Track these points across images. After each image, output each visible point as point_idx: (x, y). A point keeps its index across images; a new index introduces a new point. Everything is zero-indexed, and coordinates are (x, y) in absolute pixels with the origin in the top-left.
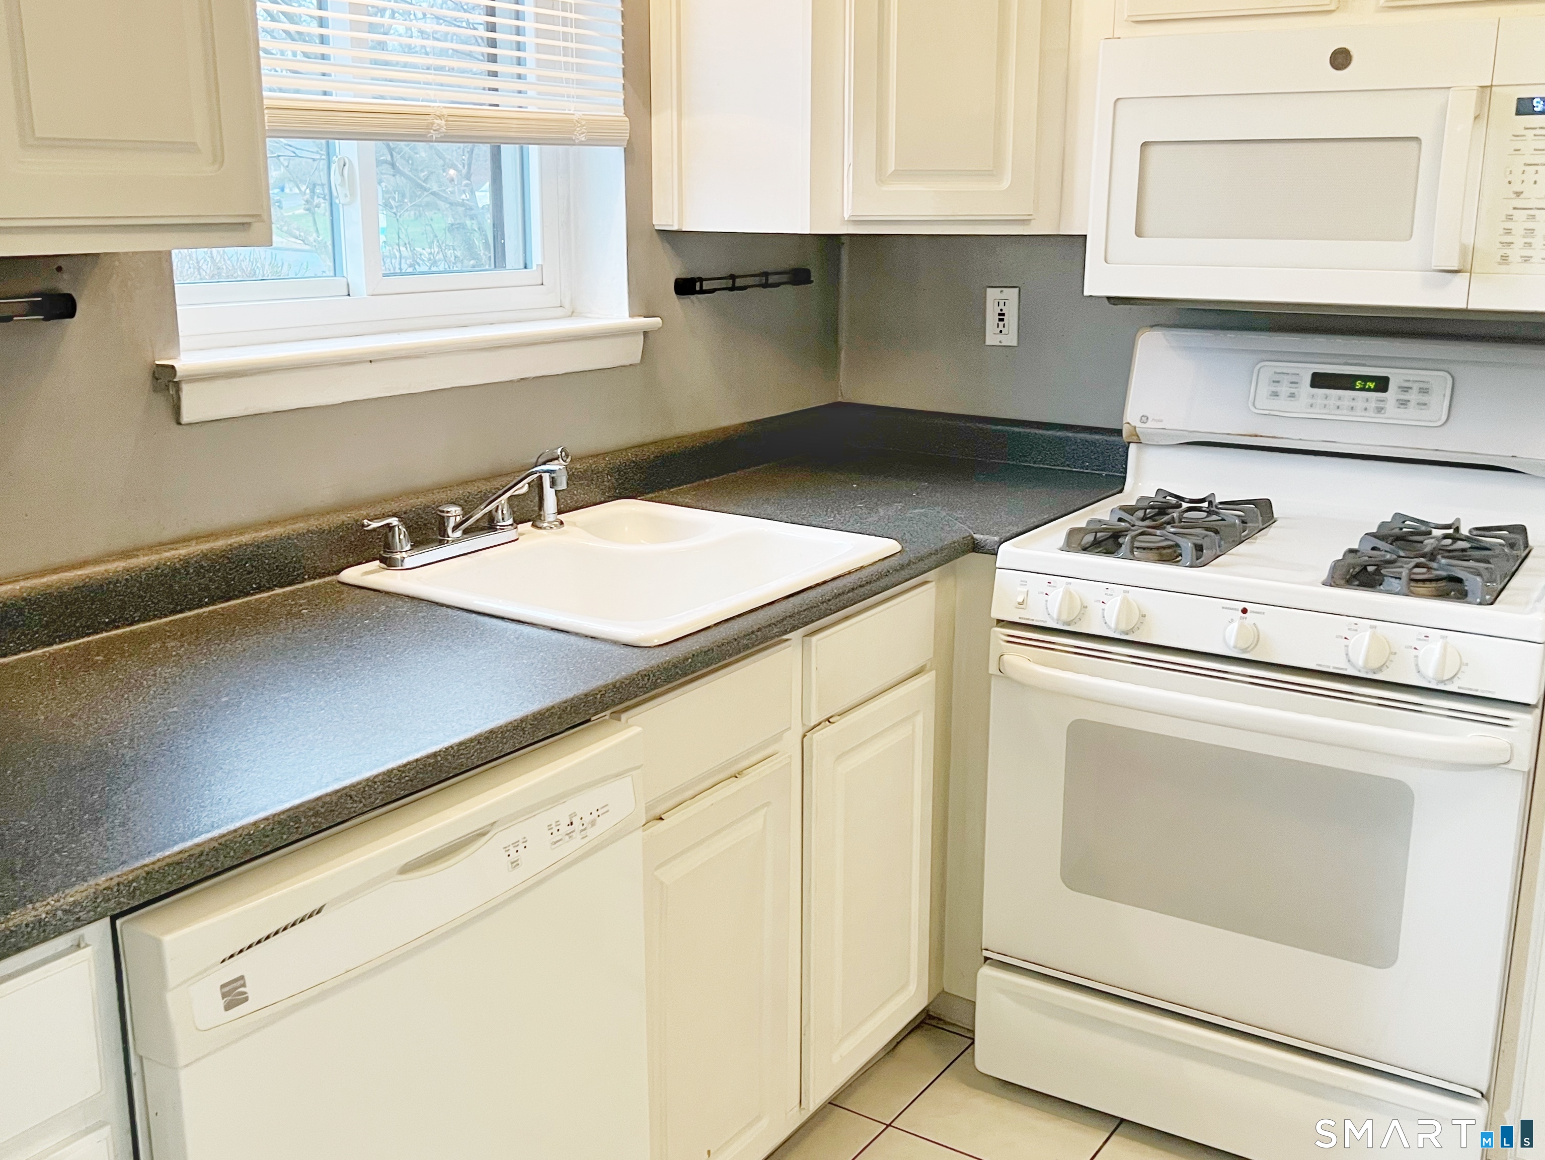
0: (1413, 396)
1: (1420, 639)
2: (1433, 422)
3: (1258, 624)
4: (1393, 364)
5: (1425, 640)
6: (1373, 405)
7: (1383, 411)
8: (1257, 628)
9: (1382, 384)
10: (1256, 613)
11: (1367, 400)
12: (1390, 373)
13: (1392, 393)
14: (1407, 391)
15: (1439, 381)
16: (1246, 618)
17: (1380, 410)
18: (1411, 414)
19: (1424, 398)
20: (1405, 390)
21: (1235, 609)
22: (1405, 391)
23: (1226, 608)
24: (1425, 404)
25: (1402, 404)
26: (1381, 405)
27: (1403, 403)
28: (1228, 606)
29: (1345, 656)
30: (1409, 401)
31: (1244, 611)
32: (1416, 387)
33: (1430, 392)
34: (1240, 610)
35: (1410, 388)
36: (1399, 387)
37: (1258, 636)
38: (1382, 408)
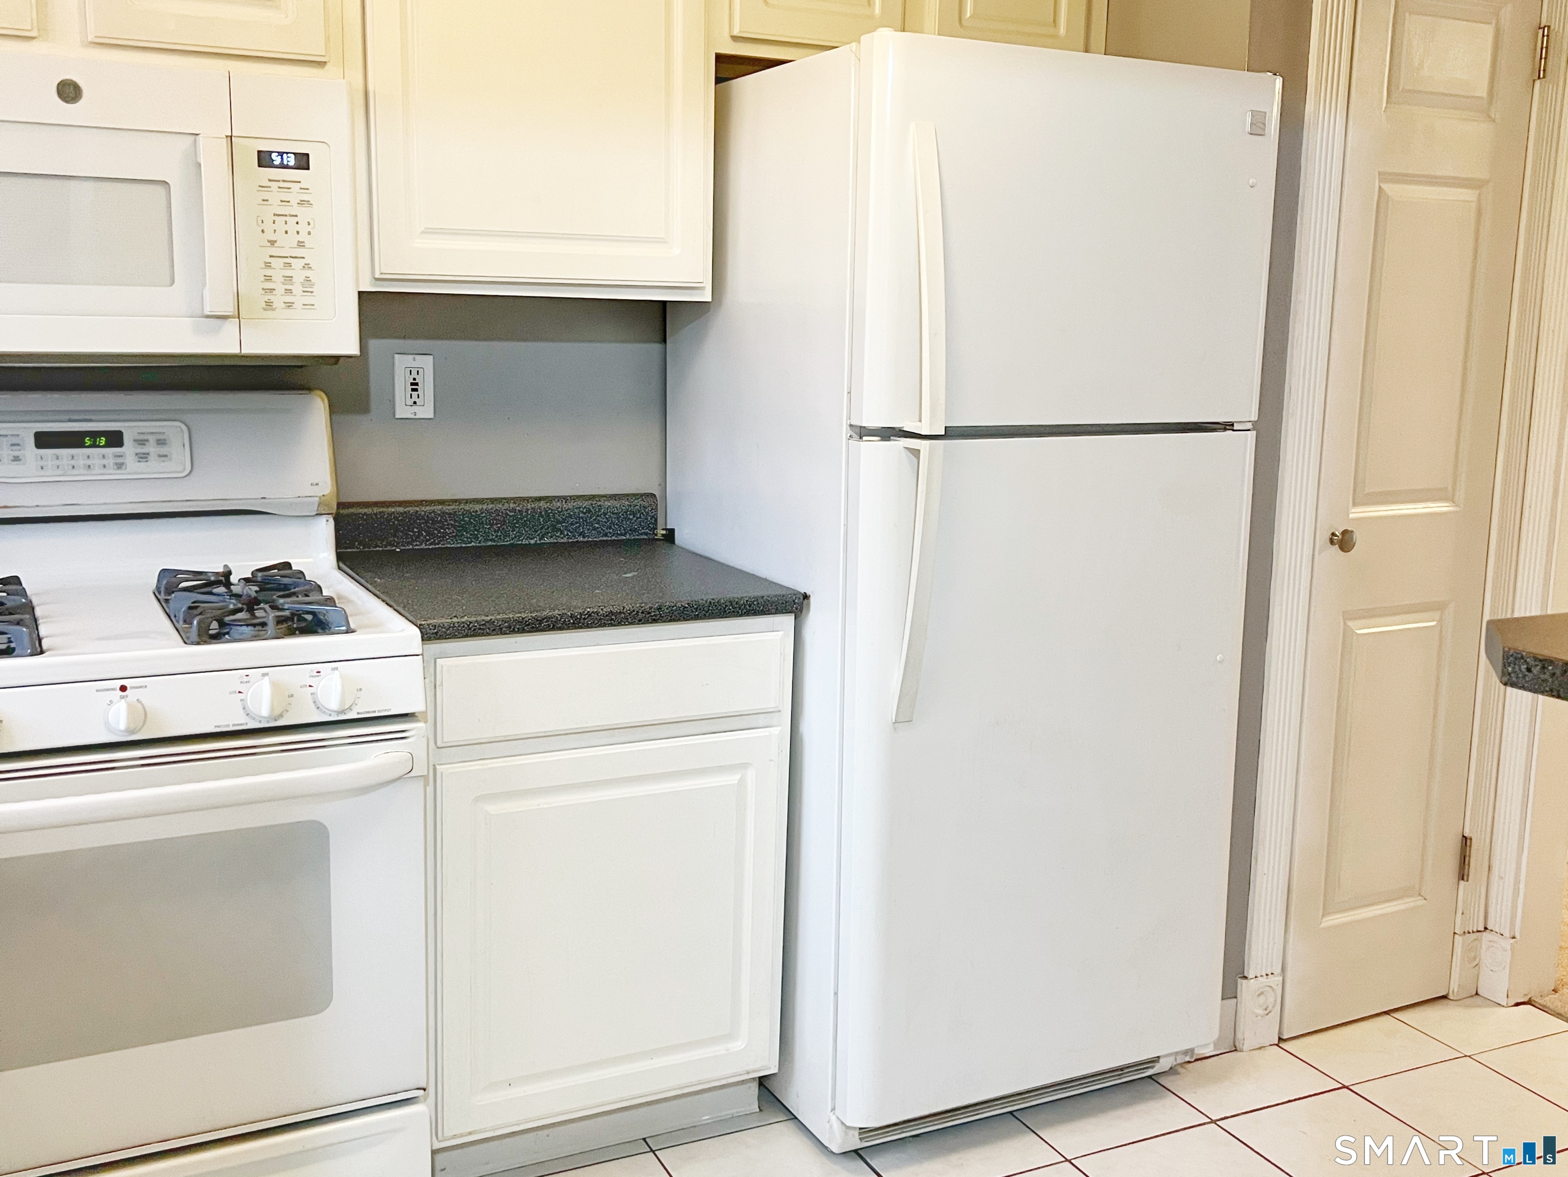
0: (151, 449)
1: (313, 676)
2: (179, 472)
3: (141, 699)
4: (122, 417)
5: (318, 676)
6: (110, 461)
7: (124, 467)
8: (142, 705)
9: (115, 439)
10: (137, 688)
11: (104, 457)
12: (122, 427)
13: (129, 448)
14: (144, 444)
15: (174, 431)
16: (127, 696)
17: (120, 466)
18: (153, 467)
19: (163, 450)
20: (141, 442)
21: (113, 689)
22: (142, 444)
23: (102, 690)
24: (166, 456)
25: (141, 458)
26: (120, 460)
27: (143, 457)
28: (103, 688)
29: (242, 711)
30: (148, 454)
31: (123, 688)
32: (152, 439)
33: (168, 442)
34: (118, 689)
35: (147, 441)
36: (135, 440)
37: (145, 711)
38: (122, 464)
